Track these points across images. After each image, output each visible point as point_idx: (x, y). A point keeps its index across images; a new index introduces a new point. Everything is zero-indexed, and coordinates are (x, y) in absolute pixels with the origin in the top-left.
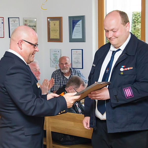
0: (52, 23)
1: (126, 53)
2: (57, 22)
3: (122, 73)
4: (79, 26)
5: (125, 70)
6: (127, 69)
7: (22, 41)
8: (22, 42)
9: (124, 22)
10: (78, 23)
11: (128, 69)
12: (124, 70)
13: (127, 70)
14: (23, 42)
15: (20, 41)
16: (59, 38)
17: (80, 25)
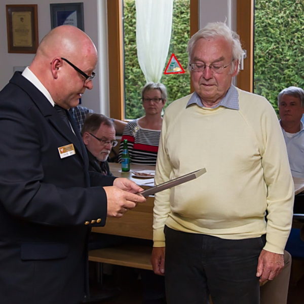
0: (16, 16)
2: (28, 15)
4: (72, 22)
7: (59, 61)
8: (59, 63)
10: (70, 17)
14: (62, 63)
15: (56, 61)
16: (31, 46)
17: (73, 20)
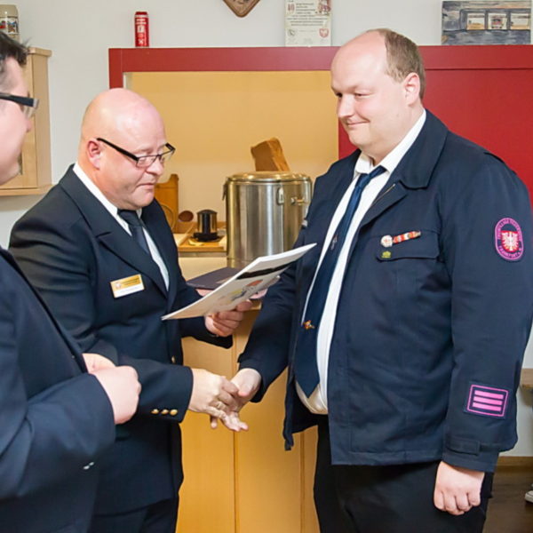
1: (401, 182)
3: (387, 255)
5: (398, 243)
6: (403, 238)
9: (396, 70)
11: (406, 236)
12: (395, 241)
13: (404, 241)
